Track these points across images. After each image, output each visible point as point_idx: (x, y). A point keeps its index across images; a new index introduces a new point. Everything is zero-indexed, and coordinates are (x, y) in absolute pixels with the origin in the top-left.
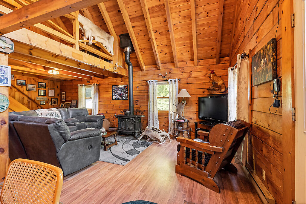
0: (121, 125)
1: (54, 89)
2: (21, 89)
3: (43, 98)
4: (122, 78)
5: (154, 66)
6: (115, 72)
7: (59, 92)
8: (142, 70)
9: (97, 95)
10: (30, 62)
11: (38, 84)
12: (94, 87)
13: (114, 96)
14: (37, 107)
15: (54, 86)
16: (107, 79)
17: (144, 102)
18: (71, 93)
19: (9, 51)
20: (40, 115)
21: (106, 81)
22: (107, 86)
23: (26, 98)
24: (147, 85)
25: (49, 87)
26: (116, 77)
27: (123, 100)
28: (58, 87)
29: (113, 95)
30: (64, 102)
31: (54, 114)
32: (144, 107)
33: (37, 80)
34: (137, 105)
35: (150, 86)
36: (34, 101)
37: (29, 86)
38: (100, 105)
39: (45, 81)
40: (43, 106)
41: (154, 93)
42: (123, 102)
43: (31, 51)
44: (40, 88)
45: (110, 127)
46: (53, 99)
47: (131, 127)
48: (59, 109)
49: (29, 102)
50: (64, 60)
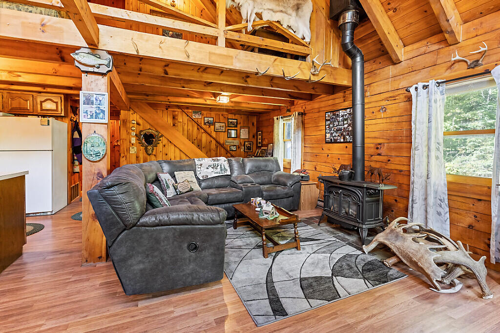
0: (331, 201)
1: (249, 128)
2: (208, 130)
3: (233, 141)
4: (345, 92)
5: (434, 39)
6: (315, 79)
7: (256, 131)
8: (394, 62)
9: (300, 134)
10: (183, 87)
11: (228, 122)
12: (295, 119)
13: (328, 135)
14: (227, 154)
15: (248, 124)
16: (316, 101)
17: (401, 148)
18: (268, 132)
19: (104, 70)
20: (199, 167)
21: (315, 104)
22: (317, 115)
23: (214, 142)
24: (409, 99)
25: (242, 125)
26: (333, 93)
27: (347, 142)
28: (253, 125)
29: (326, 133)
30: (260, 147)
31: (219, 167)
32: (400, 161)
33: (226, 117)
34: (379, 155)
35: (417, 101)
36: (222, 146)
37: (217, 125)
38: (305, 154)
39: (237, 117)
40: (233, 153)
41: (429, 122)
42: (347, 147)
43: (167, 69)
44: (230, 127)
45: (319, 200)
46: (246, 143)
47: (352, 211)
48: (229, 159)
49: (217, 147)
50: (217, 74)
